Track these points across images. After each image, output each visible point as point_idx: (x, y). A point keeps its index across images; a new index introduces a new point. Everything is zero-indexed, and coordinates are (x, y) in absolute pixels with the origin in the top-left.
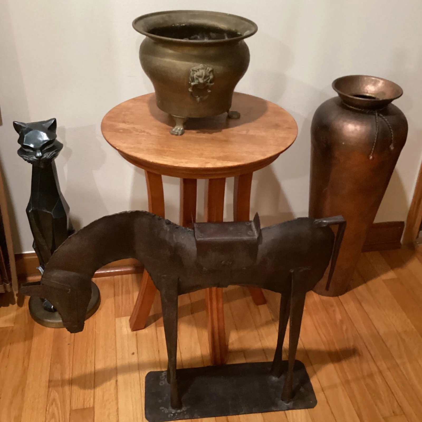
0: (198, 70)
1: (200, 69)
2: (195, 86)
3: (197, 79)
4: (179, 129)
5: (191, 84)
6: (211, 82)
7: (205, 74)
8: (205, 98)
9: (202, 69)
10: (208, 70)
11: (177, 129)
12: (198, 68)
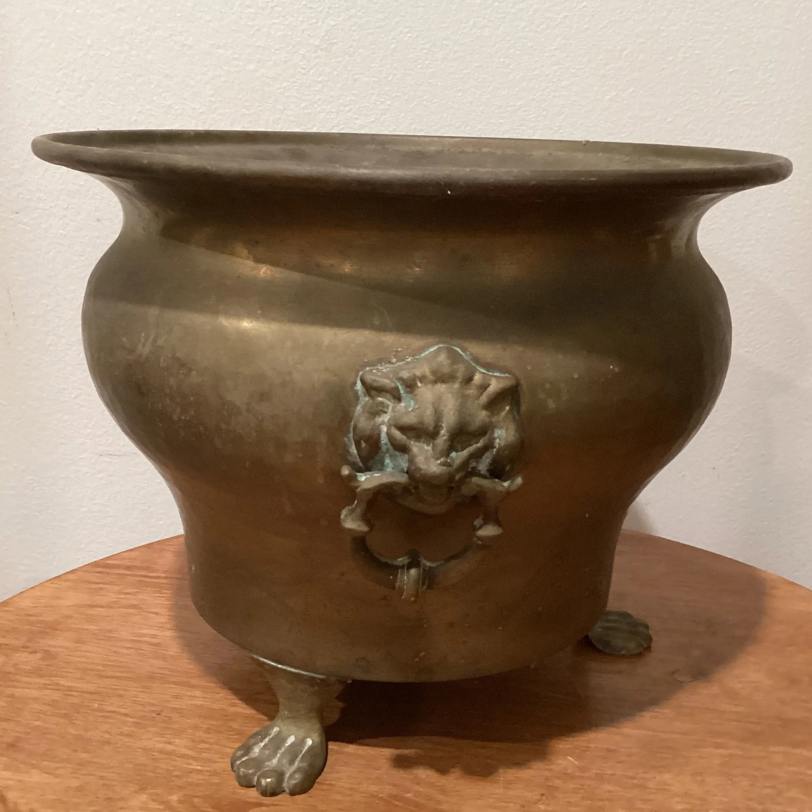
0: (410, 386)
1: (422, 379)
2: (384, 492)
3: (403, 449)
4: (291, 740)
5: (352, 478)
6: (496, 472)
7: (461, 410)
8: (457, 570)
9: (441, 378)
10: (484, 387)
11: (279, 741)
12: (405, 374)
